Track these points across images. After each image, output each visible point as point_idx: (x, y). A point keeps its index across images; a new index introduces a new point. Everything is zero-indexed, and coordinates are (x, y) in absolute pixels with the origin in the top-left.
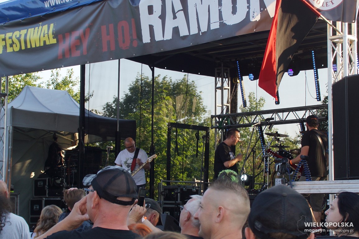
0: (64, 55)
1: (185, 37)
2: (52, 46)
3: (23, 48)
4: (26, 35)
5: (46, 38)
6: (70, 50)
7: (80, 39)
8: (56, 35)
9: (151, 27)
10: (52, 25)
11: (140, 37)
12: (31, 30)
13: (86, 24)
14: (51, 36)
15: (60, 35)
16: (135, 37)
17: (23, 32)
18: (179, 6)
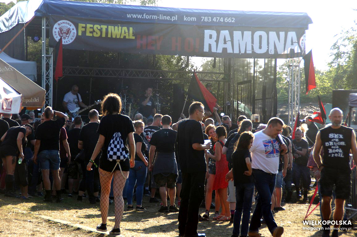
1: (231, 54)
3: (104, 35)
4: (107, 29)
7: (155, 41)
8: (136, 35)
9: (210, 45)
10: (131, 28)
11: (202, 48)
12: (111, 28)
14: (131, 35)
15: (139, 35)
17: (104, 27)
18: (228, 38)
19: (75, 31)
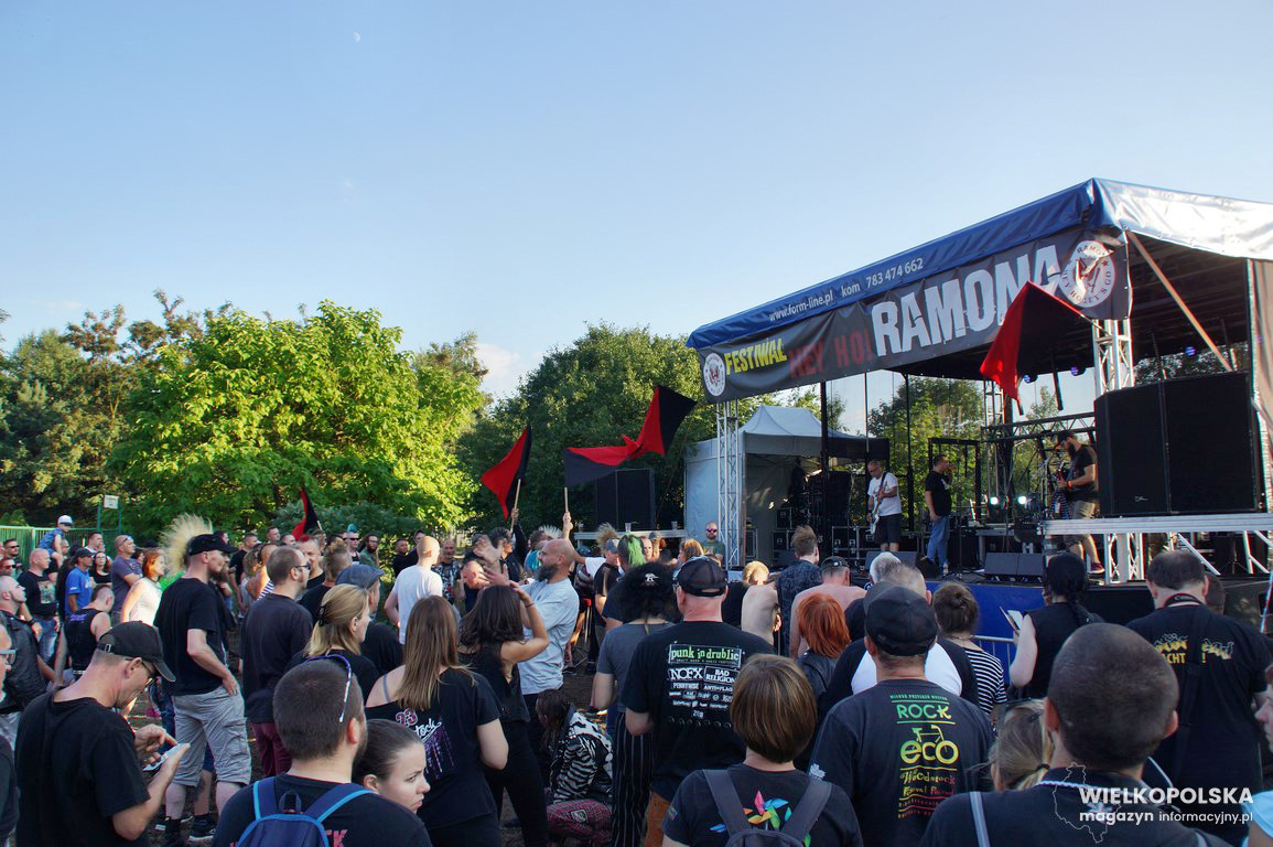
0: (797, 372)
1: (926, 348)
2: (783, 363)
3: (752, 367)
4: (753, 352)
5: (775, 356)
6: (804, 366)
7: (812, 354)
8: (785, 351)
9: (887, 338)
10: (780, 340)
11: (874, 350)
12: (758, 347)
13: (817, 338)
14: (780, 353)
15: (790, 350)
16: (869, 350)
17: (750, 349)
18: (917, 312)
19: (723, 369)
